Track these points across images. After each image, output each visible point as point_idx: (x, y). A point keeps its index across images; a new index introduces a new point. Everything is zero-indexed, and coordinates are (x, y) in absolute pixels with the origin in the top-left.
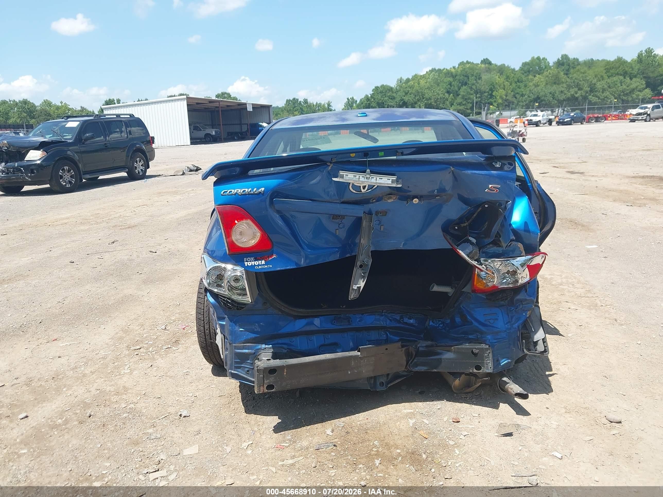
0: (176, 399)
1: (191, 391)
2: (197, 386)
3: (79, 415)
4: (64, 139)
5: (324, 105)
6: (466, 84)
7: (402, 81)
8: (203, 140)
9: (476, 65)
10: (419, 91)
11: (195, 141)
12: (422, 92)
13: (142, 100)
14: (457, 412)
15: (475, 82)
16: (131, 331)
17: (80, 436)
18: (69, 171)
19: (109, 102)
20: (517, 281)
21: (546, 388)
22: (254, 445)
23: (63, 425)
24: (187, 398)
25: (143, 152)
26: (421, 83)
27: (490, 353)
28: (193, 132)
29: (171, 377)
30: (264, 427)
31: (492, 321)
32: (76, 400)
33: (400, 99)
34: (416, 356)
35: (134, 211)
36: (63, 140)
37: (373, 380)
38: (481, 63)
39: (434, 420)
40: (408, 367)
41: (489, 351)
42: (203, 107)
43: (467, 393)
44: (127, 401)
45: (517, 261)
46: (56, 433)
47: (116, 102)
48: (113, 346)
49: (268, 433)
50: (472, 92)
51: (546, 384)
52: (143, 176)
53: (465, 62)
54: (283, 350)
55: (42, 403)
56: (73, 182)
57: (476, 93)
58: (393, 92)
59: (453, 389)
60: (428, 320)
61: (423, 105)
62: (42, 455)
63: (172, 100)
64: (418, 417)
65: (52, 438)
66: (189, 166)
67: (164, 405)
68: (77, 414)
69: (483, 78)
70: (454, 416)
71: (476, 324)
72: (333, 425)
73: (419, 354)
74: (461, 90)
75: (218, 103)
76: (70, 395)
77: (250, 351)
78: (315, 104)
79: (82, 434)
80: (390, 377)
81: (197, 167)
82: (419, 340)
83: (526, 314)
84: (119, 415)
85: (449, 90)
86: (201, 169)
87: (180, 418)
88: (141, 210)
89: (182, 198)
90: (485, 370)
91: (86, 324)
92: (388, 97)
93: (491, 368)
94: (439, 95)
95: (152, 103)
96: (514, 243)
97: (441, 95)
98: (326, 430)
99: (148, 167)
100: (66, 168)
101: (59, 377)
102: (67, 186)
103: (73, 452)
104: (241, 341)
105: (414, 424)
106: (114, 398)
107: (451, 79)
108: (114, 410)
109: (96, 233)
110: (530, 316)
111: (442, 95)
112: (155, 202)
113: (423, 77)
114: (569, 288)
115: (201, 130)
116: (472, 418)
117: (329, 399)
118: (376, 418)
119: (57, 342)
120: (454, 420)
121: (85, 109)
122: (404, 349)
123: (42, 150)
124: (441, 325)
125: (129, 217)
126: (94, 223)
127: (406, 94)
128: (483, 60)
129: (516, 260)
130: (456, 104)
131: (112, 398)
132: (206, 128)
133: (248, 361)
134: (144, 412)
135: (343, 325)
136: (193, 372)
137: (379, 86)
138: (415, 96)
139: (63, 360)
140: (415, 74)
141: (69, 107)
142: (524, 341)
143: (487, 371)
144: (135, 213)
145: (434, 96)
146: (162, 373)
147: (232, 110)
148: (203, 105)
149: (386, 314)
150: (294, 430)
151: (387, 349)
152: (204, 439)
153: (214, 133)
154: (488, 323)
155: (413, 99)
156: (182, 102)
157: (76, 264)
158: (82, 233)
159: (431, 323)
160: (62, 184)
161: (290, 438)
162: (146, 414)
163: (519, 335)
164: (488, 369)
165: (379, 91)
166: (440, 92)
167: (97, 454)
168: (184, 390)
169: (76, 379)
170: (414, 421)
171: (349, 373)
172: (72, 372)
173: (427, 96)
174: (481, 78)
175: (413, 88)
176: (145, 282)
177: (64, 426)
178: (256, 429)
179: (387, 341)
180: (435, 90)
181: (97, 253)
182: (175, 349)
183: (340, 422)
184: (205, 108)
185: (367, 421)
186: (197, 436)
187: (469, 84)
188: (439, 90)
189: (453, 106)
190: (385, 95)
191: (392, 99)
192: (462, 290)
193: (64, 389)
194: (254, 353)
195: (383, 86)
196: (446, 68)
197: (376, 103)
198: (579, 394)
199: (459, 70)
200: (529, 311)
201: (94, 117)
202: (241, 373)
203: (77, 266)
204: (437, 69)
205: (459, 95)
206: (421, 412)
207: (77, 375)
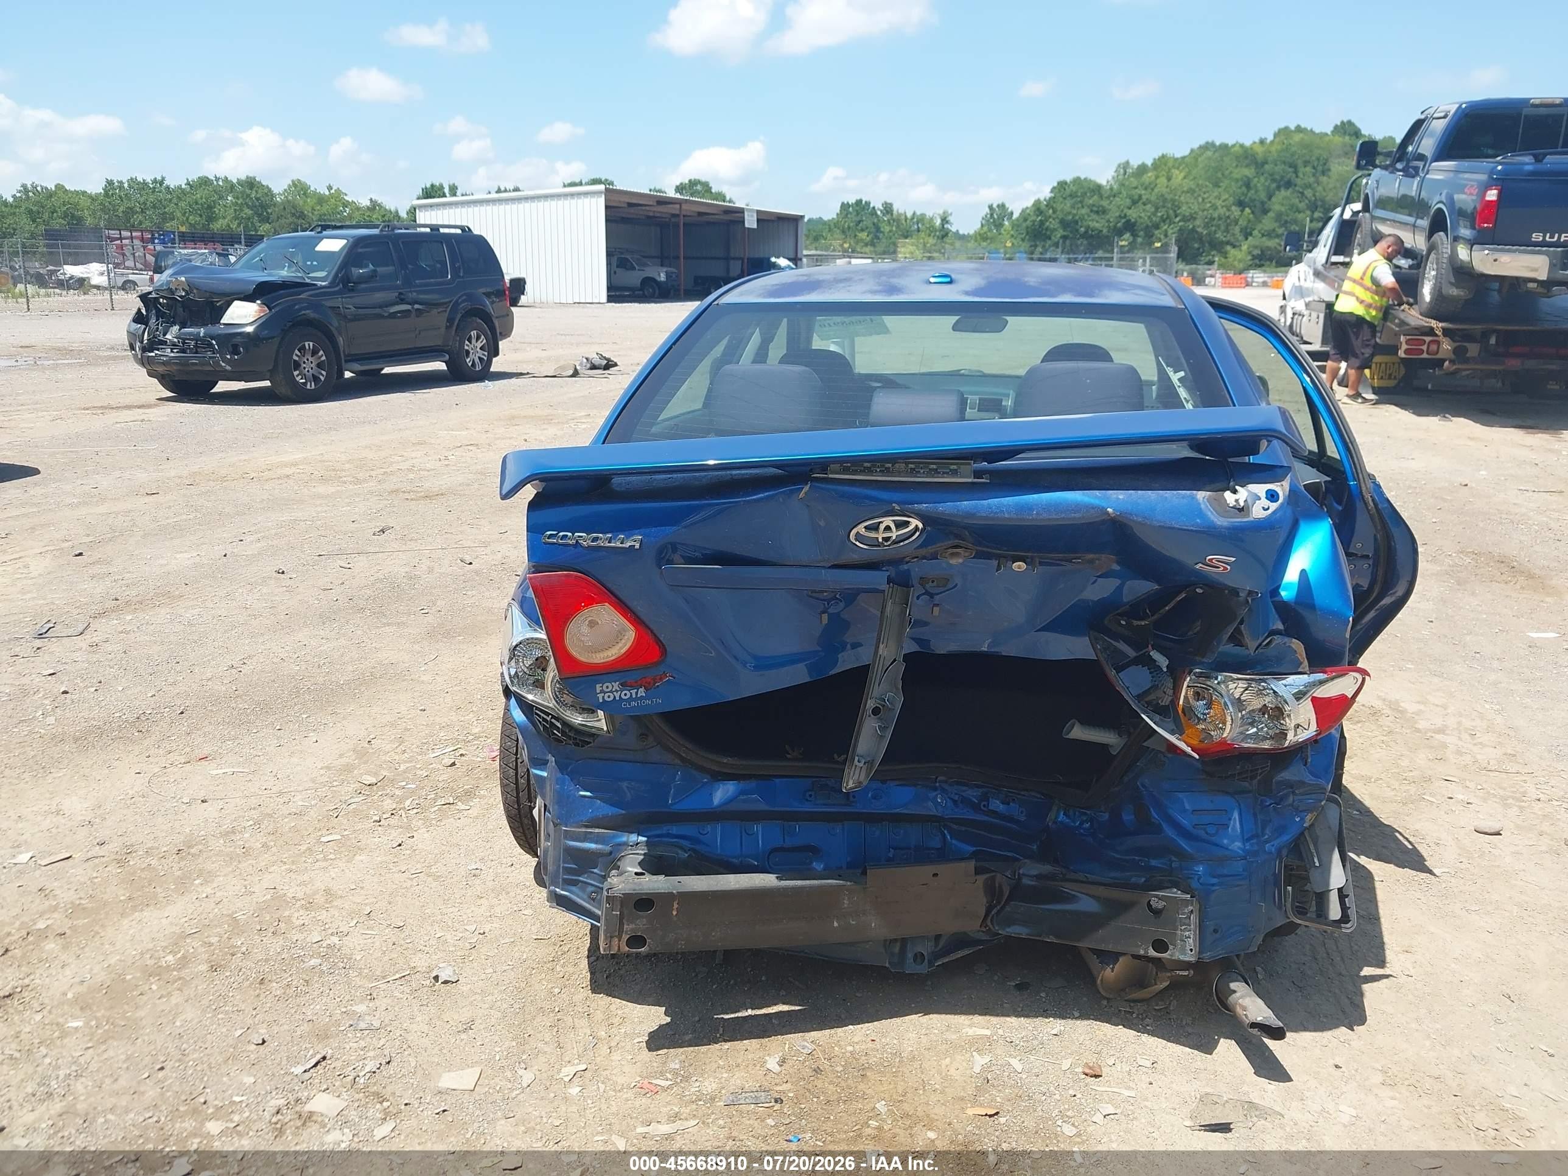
0: (437, 936)
1: (474, 919)
2: (492, 907)
3: (214, 950)
4: (308, 278)
5: (931, 219)
6: (1288, 184)
7: (1129, 171)
8: (637, 292)
9: (1321, 138)
10: (1169, 197)
11: (617, 293)
12: (1173, 201)
13: (506, 191)
14: (1100, 1048)
15: (1312, 180)
16: (375, 753)
17: (203, 1002)
18: (314, 353)
19: (432, 192)
20: (1283, 735)
21: (1344, 1012)
22: (588, 1074)
23: (174, 969)
24: (461, 935)
25: (487, 318)
26: (1174, 176)
27: (1192, 911)
28: (615, 273)
29: (437, 878)
30: (623, 1031)
31: (1211, 830)
32: (216, 910)
33: (1117, 214)
34: (1010, 898)
35: (446, 458)
36: (308, 281)
37: (898, 944)
38: (1332, 132)
39: (1038, 1063)
40: (989, 924)
41: (1190, 908)
42: (641, 213)
43: (1135, 1001)
44: (327, 926)
45: (1286, 686)
46: (154, 987)
47: (447, 191)
48: (325, 786)
49: (628, 1048)
50: (1302, 206)
51: (1346, 1000)
52: (484, 374)
53: (1293, 128)
54: (680, 852)
55: (142, 910)
56: (322, 378)
57: (1313, 207)
58: (1101, 197)
59: (1101, 990)
60: (1055, 808)
61: (1174, 233)
62: (113, 1037)
63: (572, 195)
64: (999, 1052)
65: (145, 998)
66: (590, 357)
67: (406, 945)
68: (211, 944)
69: (1333, 169)
70: (1091, 1059)
71: (1170, 832)
72: (787, 1046)
73: (1018, 892)
74: (1274, 199)
75: (678, 206)
76: (207, 897)
77: (600, 846)
78: (909, 215)
79: (211, 998)
80: (942, 943)
81: (609, 360)
82: (1025, 858)
83: (1302, 819)
84: (301, 959)
85: (1242, 198)
86: (616, 365)
87: (434, 985)
88: (462, 457)
89: (559, 433)
90: (1177, 954)
91: (278, 727)
92: (1088, 207)
93: (1191, 950)
94: (1216, 209)
95: (527, 199)
96: (1278, 639)
97: (1222, 211)
98: (767, 1058)
99: (496, 354)
100: (309, 345)
101: (192, 851)
102: (308, 387)
103: (180, 1038)
104: (582, 821)
105: (986, 1068)
106: (299, 917)
107: (1249, 172)
108: (293, 946)
109: (349, 504)
110: (1312, 825)
111: (1225, 209)
112: (499, 438)
113: (1180, 162)
114: (1460, 743)
115: (634, 268)
116: (1133, 1070)
117: (791, 979)
118: (895, 1042)
119: (207, 763)
120: (1087, 1071)
121: (379, 205)
122: (981, 878)
123: (259, 302)
124: (1087, 825)
125: (432, 473)
126: (349, 479)
127: (1134, 203)
128: (1339, 124)
129: (1284, 682)
130: (1259, 232)
131: (296, 915)
132: (645, 265)
133: (595, 871)
134: (358, 958)
135: (834, 805)
136: (491, 870)
137: (1068, 181)
138: (1157, 209)
139: (211, 810)
140: (1160, 154)
141: (346, 198)
142: (1290, 888)
143: (1182, 958)
144: (447, 462)
145: (1203, 211)
146: (419, 866)
147: (709, 223)
148: (644, 208)
149: (946, 787)
150: (692, 1048)
151: (935, 875)
152: (478, 1044)
153: (663, 277)
154: (1202, 833)
155: (1149, 217)
156: (594, 200)
157: (289, 576)
158: (318, 502)
159: (1061, 817)
160: (298, 382)
161: (677, 1066)
162: (362, 965)
163: (1280, 871)
164: (1184, 953)
165: (1068, 192)
166: (1220, 202)
167: (232, 1050)
168: (459, 913)
169: (227, 859)
170: (986, 1059)
171: (836, 924)
172: (222, 842)
173: (1184, 210)
174: (1329, 170)
175: (1153, 190)
176: (432, 634)
177: (175, 973)
178: (603, 1033)
179: (943, 855)
180: (1205, 196)
181: (340, 553)
182: (463, 807)
183: (805, 1040)
184: (649, 217)
185: (870, 1045)
186: (463, 1036)
187: (1296, 185)
188: (1218, 197)
189: (1250, 238)
190: (1081, 202)
191: (1097, 212)
192: (1145, 744)
193: (197, 882)
194: (611, 853)
195: (1077, 181)
196: (1241, 141)
197: (1057, 221)
198: (1429, 1036)
199: (1273, 149)
200: (1311, 811)
201: (381, 231)
202: (578, 896)
203: (290, 582)
204: (1218, 144)
205: (1268, 212)
206: (1008, 1039)
207: (231, 849)
